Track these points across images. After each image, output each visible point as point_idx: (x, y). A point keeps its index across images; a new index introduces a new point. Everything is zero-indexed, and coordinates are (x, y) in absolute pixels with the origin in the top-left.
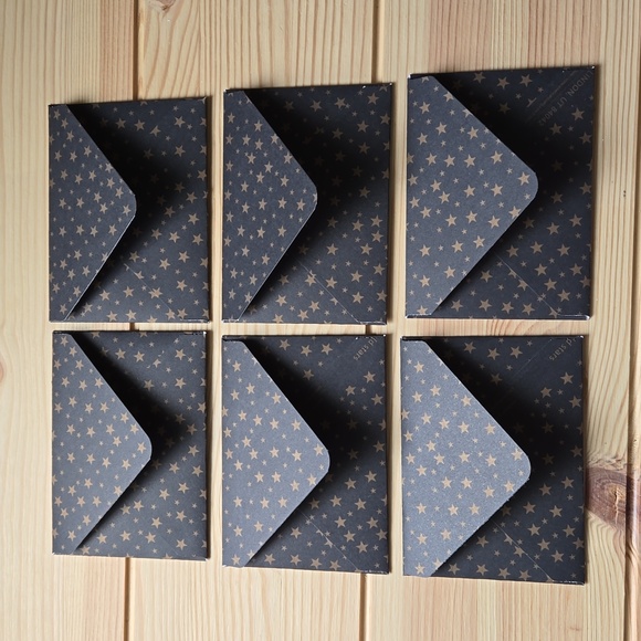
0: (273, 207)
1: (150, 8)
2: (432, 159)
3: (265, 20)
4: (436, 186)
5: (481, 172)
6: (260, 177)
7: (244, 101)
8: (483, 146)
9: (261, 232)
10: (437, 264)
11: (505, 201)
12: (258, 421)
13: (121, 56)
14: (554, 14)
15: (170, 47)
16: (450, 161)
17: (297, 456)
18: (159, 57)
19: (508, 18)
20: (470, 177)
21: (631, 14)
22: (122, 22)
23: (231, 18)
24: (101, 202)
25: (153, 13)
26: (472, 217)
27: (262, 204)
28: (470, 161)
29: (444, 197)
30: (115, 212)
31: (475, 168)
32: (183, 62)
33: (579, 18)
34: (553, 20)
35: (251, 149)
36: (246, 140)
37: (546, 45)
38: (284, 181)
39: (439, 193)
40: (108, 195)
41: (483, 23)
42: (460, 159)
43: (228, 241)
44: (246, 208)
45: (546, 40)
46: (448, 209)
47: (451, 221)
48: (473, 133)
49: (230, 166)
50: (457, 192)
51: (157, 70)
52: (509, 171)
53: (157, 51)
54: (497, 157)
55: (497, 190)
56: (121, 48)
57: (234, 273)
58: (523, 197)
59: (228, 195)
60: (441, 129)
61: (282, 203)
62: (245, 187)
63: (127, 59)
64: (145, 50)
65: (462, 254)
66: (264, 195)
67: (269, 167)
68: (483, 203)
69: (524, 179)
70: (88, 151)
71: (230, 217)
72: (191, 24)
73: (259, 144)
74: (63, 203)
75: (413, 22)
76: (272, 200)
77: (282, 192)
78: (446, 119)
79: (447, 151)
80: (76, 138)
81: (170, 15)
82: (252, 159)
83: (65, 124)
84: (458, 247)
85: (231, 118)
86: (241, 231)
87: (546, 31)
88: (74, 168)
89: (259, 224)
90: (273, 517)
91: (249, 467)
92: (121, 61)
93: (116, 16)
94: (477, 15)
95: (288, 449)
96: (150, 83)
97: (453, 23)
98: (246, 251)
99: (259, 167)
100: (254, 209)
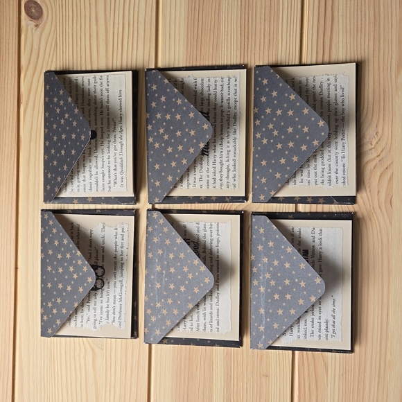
0: (69, 138)
1: (27, 25)
2: (159, 116)
3: (94, 35)
4: (161, 131)
5: (184, 123)
6: (62, 121)
7: (54, 78)
8: (184, 108)
9: (63, 152)
10: (163, 174)
11: (196, 139)
12: (276, 263)
13: (11, 52)
14: (254, 37)
15: (39, 48)
16: (168, 117)
17: (303, 284)
18: (33, 53)
19: (229, 39)
20: (179, 125)
21: (294, 39)
22: (11, 33)
23: (75, 33)
24: (74, 272)
25: (30, 29)
26: (180, 148)
27: (64, 136)
28: (178, 117)
29: (166, 137)
30: (82, 280)
31: (181, 121)
32: (47, 56)
33: (267, 40)
34: (253, 40)
35: (58, 105)
36: (56, 100)
37: (249, 54)
38: (75, 124)
39: (163, 134)
40: (78, 269)
41: (215, 41)
42: (173, 116)
43: (46, 157)
44: (55, 138)
45: (249, 52)
46: (168, 143)
47: (170, 150)
48: (179, 102)
49: (47, 114)
50: (173, 134)
51: (32, 61)
52: (198, 122)
53: (32, 50)
54: (192, 115)
55: (192, 133)
56: (10, 47)
57: (49, 175)
58: (205, 136)
59: (46, 130)
60: (163, 99)
61: (74, 136)
62: (55, 126)
63: (14, 54)
64: (25, 49)
65: (176, 168)
66: (65, 131)
67: (67, 116)
68: (185, 140)
69: (206, 127)
70: (65, 241)
71: (47, 143)
72: (51, 36)
73: (62, 103)
74: (49, 269)
75: (177, 39)
76: (69, 134)
77: (73, 130)
78: (166, 94)
79: (167, 111)
80: (58, 233)
81: (39, 30)
82: (58, 110)
83: (51, 223)
84: (173, 164)
85: (48, 87)
86: (53, 151)
87: (250, 47)
88: (57, 250)
89: (62, 148)
90: (286, 320)
91: (269, 290)
92: (10, 55)
93: (8, 29)
94: (212, 35)
95: (296, 280)
96: (27, 68)
97: (199, 40)
98: (55, 163)
99: (62, 115)
100: (60, 139)
